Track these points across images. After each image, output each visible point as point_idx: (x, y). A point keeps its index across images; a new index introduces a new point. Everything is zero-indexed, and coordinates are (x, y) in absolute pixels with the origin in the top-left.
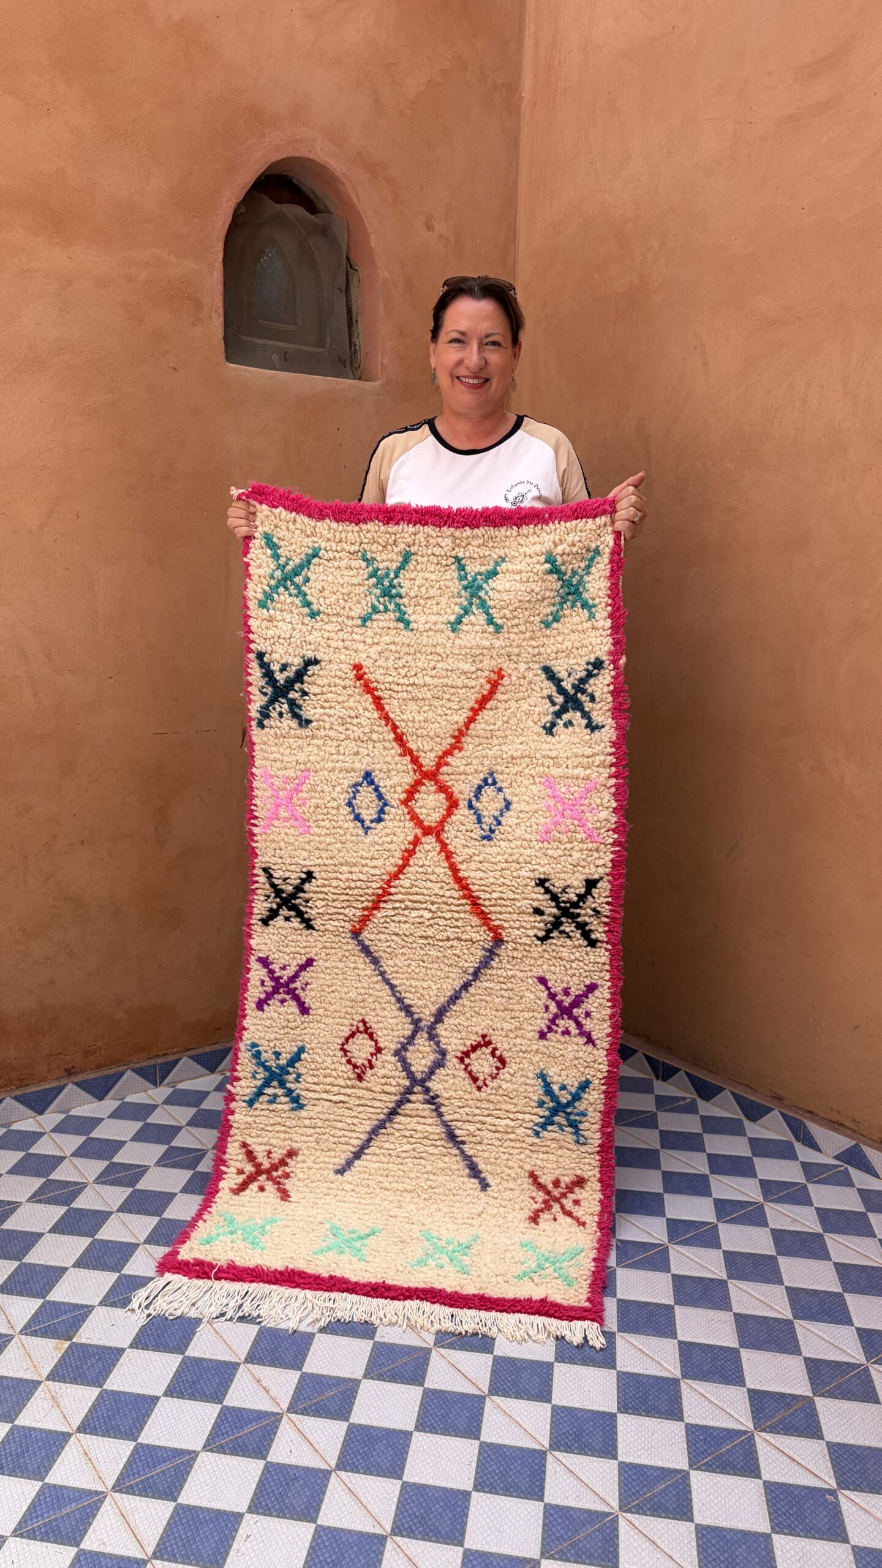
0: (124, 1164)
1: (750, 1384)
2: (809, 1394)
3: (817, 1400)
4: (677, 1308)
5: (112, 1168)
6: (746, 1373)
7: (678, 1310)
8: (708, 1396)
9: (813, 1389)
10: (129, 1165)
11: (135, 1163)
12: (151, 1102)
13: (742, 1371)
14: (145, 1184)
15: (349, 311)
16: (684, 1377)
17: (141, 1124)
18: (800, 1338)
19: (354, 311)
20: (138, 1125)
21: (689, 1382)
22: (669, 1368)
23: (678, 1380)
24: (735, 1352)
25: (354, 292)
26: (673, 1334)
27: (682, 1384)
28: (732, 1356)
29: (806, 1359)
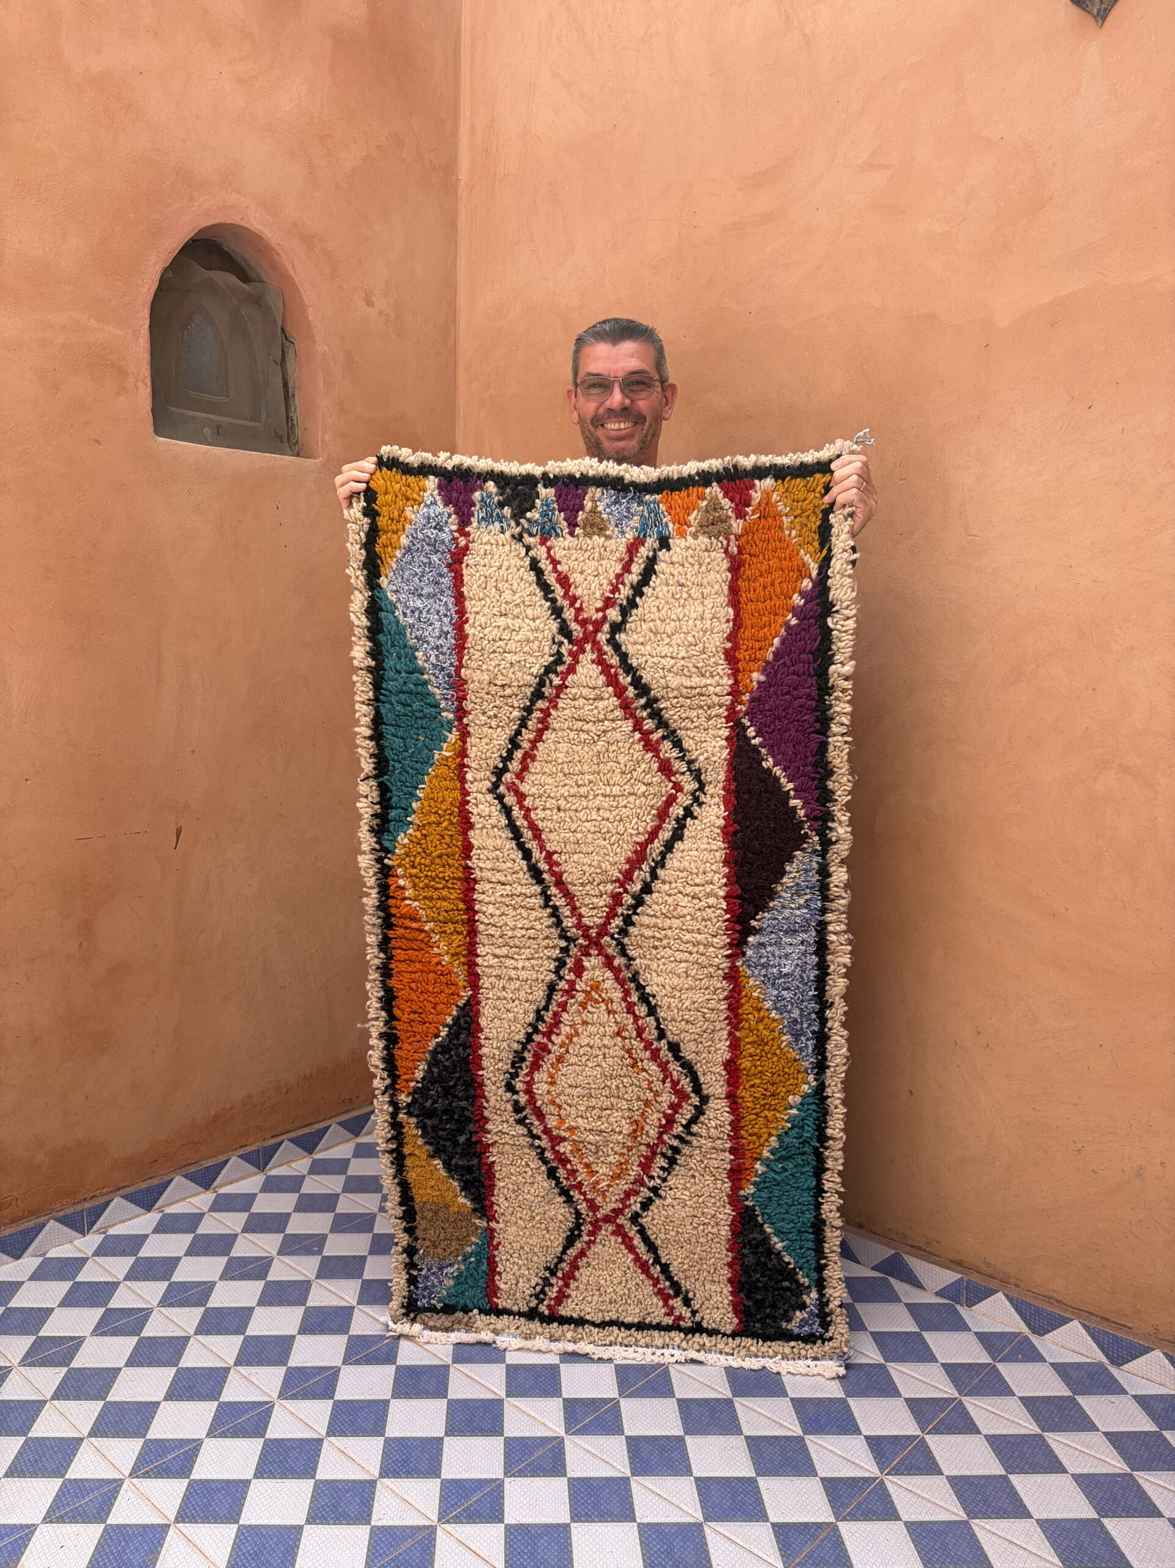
0: (55, 1337)
1: (774, 1519)
2: (832, 1519)
3: (841, 1524)
4: (687, 1438)
5: (40, 1343)
6: (767, 1505)
7: (690, 1440)
8: (733, 1538)
9: (835, 1514)
10: (60, 1338)
11: (67, 1334)
12: (80, 1255)
13: (763, 1503)
14: (83, 1360)
15: (285, 385)
16: (706, 1519)
17: (69, 1284)
18: (813, 1456)
19: (290, 385)
20: (66, 1286)
21: (711, 1524)
22: (690, 1512)
23: (701, 1525)
24: (752, 1482)
25: (290, 366)
26: (688, 1472)
27: (706, 1528)
28: (749, 1486)
29: (823, 1480)
